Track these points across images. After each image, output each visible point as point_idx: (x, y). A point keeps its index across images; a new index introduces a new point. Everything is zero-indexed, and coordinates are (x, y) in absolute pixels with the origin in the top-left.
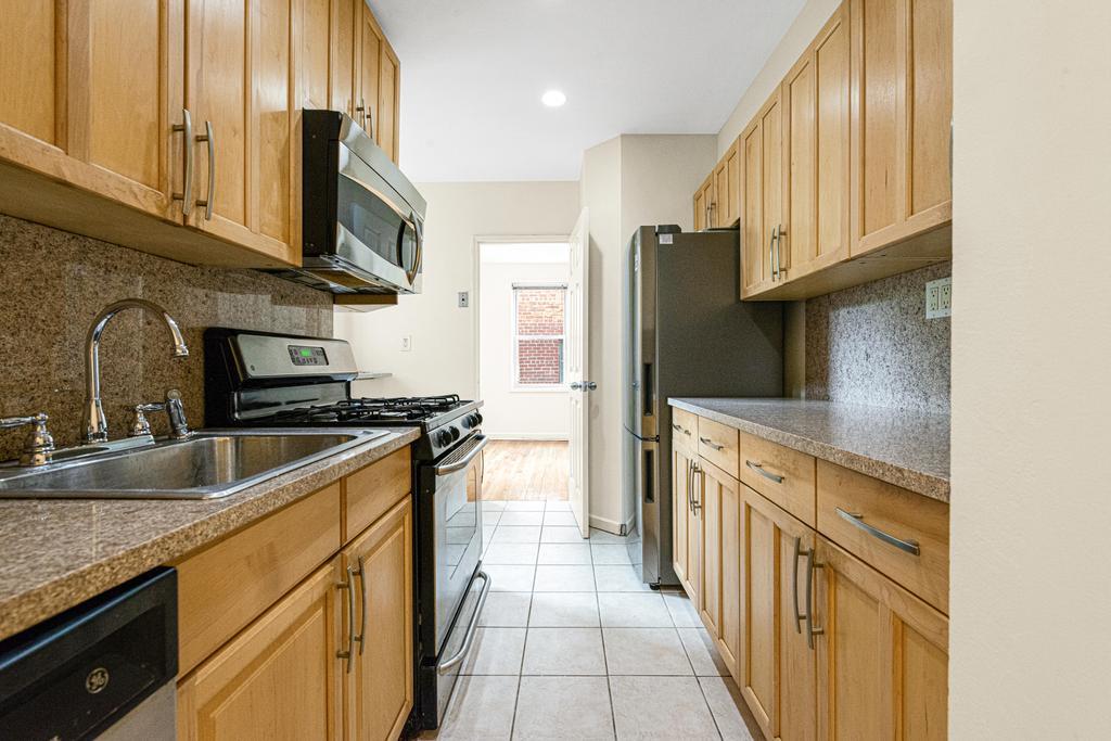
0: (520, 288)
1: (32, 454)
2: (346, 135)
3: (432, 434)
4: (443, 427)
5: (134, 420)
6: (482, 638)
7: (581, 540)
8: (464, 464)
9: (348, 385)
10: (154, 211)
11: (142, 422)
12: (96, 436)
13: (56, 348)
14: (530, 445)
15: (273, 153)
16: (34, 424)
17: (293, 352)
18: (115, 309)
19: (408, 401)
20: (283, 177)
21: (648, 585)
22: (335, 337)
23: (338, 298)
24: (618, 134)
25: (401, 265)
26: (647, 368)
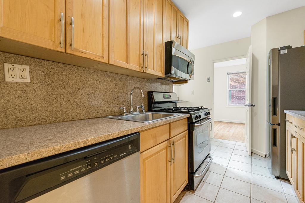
0: (230, 74)
1: (124, 114)
2: (174, 46)
3: (193, 116)
4: (197, 115)
5: (136, 109)
6: (209, 174)
7: (249, 156)
8: (202, 125)
9: (176, 103)
10: (139, 71)
11: (138, 110)
12: (132, 111)
13: (126, 96)
14: (233, 124)
15: (159, 54)
16: (124, 109)
17: (164, 96)
18: (134, 89)
19: (190, 108)
20: (161, 58)
21: (274, 176)
22: (173, 92)
23: (174, 83)
24: (266, 17)
25: (188, 73)
26: (274, 100)
